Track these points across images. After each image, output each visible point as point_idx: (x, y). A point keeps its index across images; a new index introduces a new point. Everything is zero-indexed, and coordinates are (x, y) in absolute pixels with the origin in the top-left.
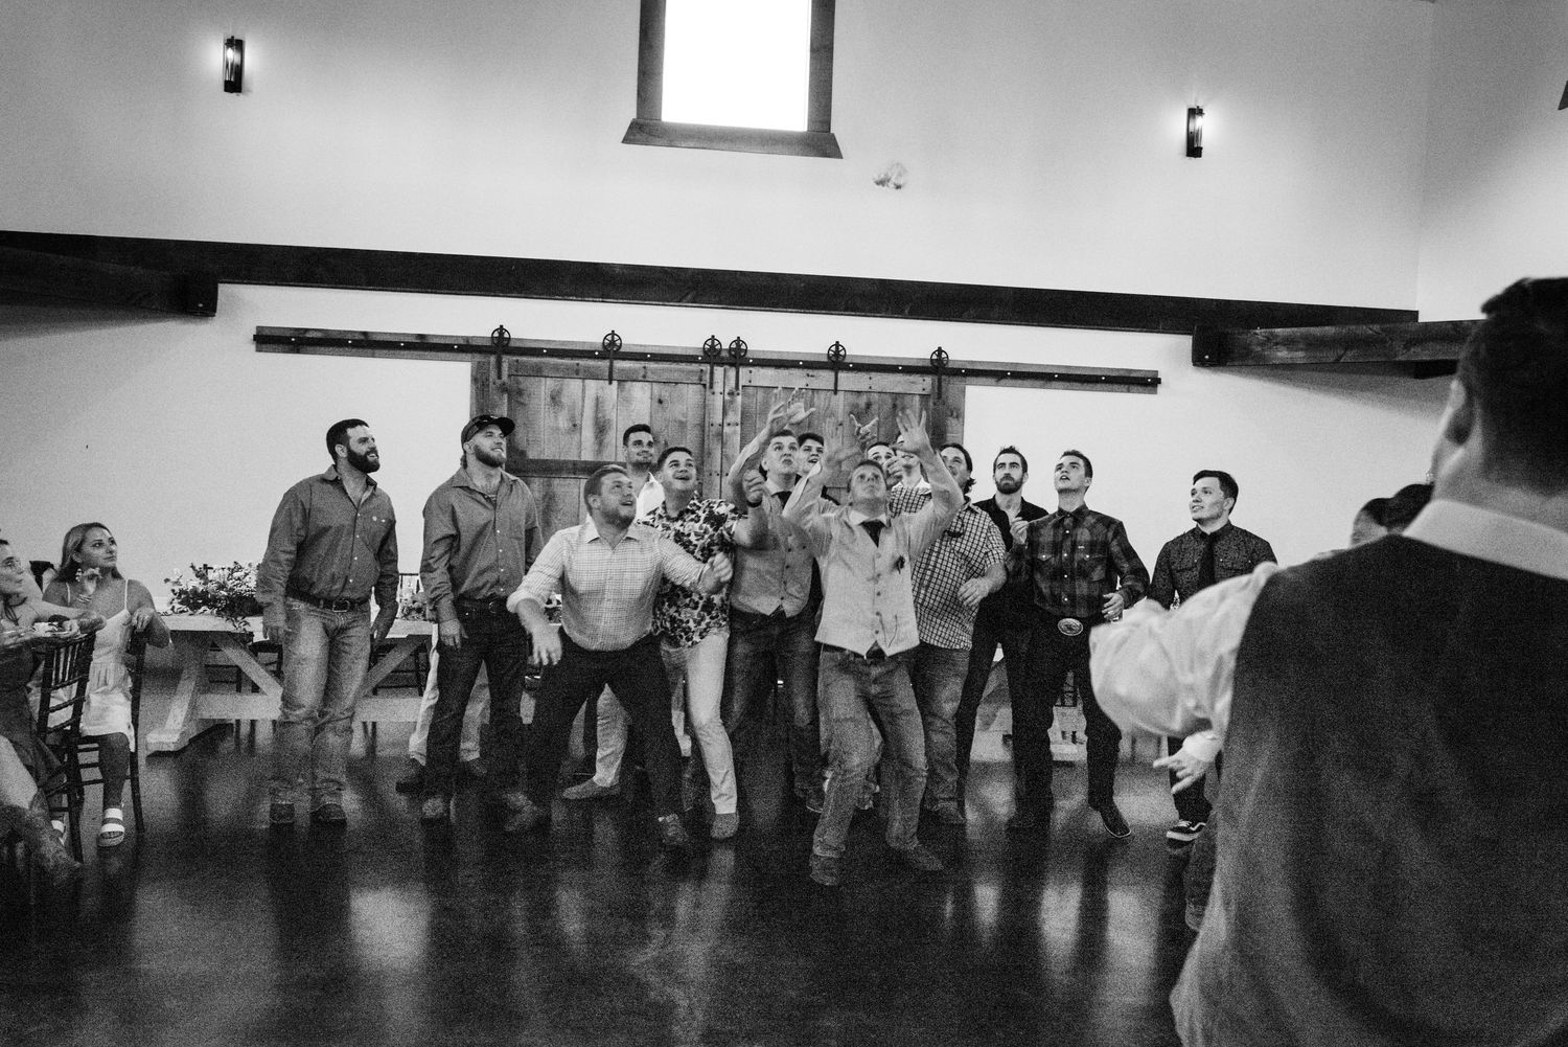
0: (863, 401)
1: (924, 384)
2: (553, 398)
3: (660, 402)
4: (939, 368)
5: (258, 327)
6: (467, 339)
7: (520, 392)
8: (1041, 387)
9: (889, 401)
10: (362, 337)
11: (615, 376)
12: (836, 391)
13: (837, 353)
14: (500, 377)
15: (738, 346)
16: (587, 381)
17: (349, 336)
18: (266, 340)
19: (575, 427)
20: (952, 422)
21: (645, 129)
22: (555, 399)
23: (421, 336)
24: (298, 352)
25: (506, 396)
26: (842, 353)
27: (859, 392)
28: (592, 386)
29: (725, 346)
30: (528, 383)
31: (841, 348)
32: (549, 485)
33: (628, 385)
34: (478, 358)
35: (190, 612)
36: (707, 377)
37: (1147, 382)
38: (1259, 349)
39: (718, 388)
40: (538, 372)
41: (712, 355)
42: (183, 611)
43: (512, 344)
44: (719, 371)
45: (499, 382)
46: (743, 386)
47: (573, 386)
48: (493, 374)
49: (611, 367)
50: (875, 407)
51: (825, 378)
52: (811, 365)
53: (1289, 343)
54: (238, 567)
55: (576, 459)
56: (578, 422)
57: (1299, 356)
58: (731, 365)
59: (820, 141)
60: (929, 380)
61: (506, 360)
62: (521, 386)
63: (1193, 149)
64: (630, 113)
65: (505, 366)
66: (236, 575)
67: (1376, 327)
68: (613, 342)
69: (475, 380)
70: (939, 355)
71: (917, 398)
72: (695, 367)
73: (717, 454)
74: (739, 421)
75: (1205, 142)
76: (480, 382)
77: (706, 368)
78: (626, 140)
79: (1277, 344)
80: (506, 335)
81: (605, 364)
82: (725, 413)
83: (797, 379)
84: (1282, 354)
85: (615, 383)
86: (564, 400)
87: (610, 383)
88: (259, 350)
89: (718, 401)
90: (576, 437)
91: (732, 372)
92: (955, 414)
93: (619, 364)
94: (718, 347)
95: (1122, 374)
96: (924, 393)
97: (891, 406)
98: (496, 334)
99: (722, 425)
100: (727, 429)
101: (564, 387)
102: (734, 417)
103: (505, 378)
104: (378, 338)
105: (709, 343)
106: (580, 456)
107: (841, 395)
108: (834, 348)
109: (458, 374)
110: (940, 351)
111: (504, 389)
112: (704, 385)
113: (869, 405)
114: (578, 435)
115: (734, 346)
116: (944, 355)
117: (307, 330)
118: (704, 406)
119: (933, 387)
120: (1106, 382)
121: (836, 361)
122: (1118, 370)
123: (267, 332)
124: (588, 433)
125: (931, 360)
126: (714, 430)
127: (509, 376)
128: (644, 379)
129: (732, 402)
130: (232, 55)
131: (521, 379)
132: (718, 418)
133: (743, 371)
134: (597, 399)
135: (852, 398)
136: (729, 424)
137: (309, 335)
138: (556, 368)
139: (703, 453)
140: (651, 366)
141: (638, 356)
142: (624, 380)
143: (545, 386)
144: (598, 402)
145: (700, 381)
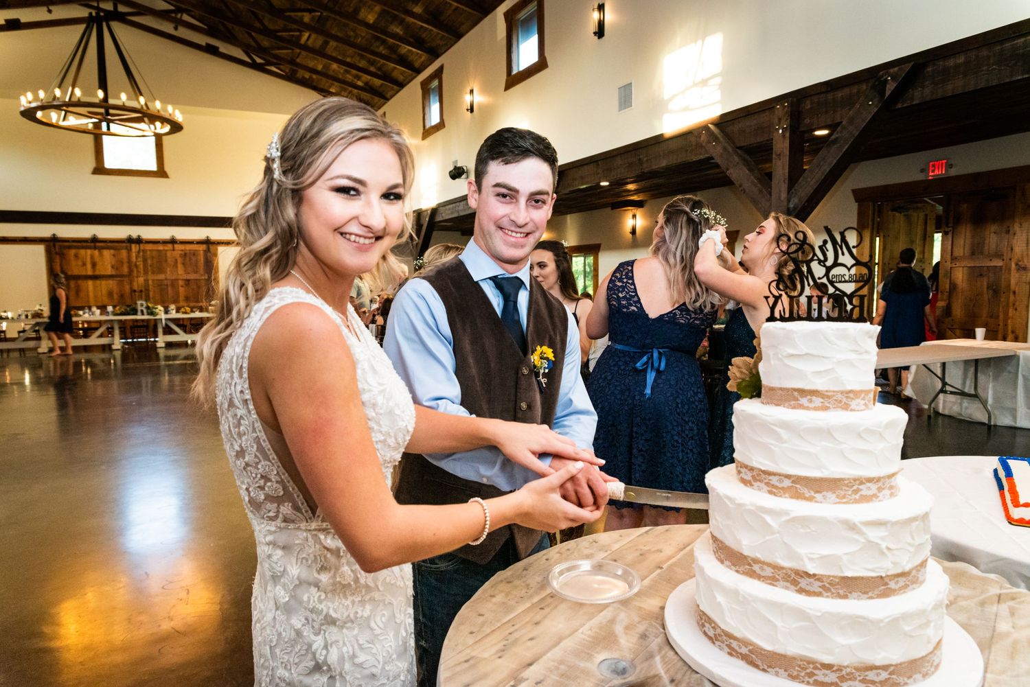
0: (183, 253)
1: (204, 247)
3: (114, 255)
4: (208, 242)
6: (42, 237)
7: (63, 254)
9: (192, 253)
10: (3, 238)
11: (97, 248)
12: (174, 250)
15: (139, 237)
16: (87, 250)
19: (84, 264)
21: (100, 169)
22: (76, 256)
23: (25, 237)
25: (58, 255)
27: (182, 250)
28: (89, 252)
29: (135, 238)
30: (65, 251)
31: (174, 237)
32: (76, 283)
33: (102, 251)
34: (47, 243)
36: (129, 248)
39: (134, 250)
40: (70, 248)
41: (130, 240)
43: (58, 239)
44: (133, 246)
45: (55, 251)
46: (142, 250)
47: (82, 252)
48: (53, 249)
49: (95, 245)
50: (188, 254)
51: (170, 246)
52: (165, 242)
55: (86, 274)
56: (85, 262)
58: (137, 243)
59: (161, 173)
60: (205, 245)
61: (57, 244)
62: (63, 252)
64: (92, 164)
65: (57, 247)
68: (95, 237)
69: (46, 251)
70: (207, 238)
72: (124, 244)
73: (135, 272)
74: (142, 260)
76: (48, 251)
77: (128, 245)
78: (93, 173)
80: (56, 236)
81: (92, 244)
82: (136, 258)
83: (161, 247)
85: (97, 250)
86: (80, 256)
87: (95, 250)
89: (134, 255)
90: (85, 267)
91: (138, 246)
92: (214, 257)
93: (98, 244)
94: (132, 238)
96: (204, 250)
98: (52, 236)
99: (136, 262)
101: (80, 252)
102: (140, 259)
103: (57, 250)
104: (9, 238)
105: (129, 236)
107: (176, 251)
108: (172, 237)
109: (40, 249)
110: (207, 236)
111: (57, 253)
113: (186, 254)
115: (137, 237)
116: (209, 238)
118: (129, 257)
119: (206, 248)
121: (173, 241)
124: (89, 266)
125: (205, 239)
126: (134, 263)
127: (59, 249)
128: (108, 248)
129: (139, 255)
131: (63, 250)
132: (134, 259)
133: (141, 245)
134: (91, 255)
135: (179, 252)
136: (138, 262)
138: (75, 246)
139: (131, 271)
140: (109, 244)
141: (104, 241)
142: (100, 249)
143: (72, 252)
144: (92, 257)
145: (126, 248)
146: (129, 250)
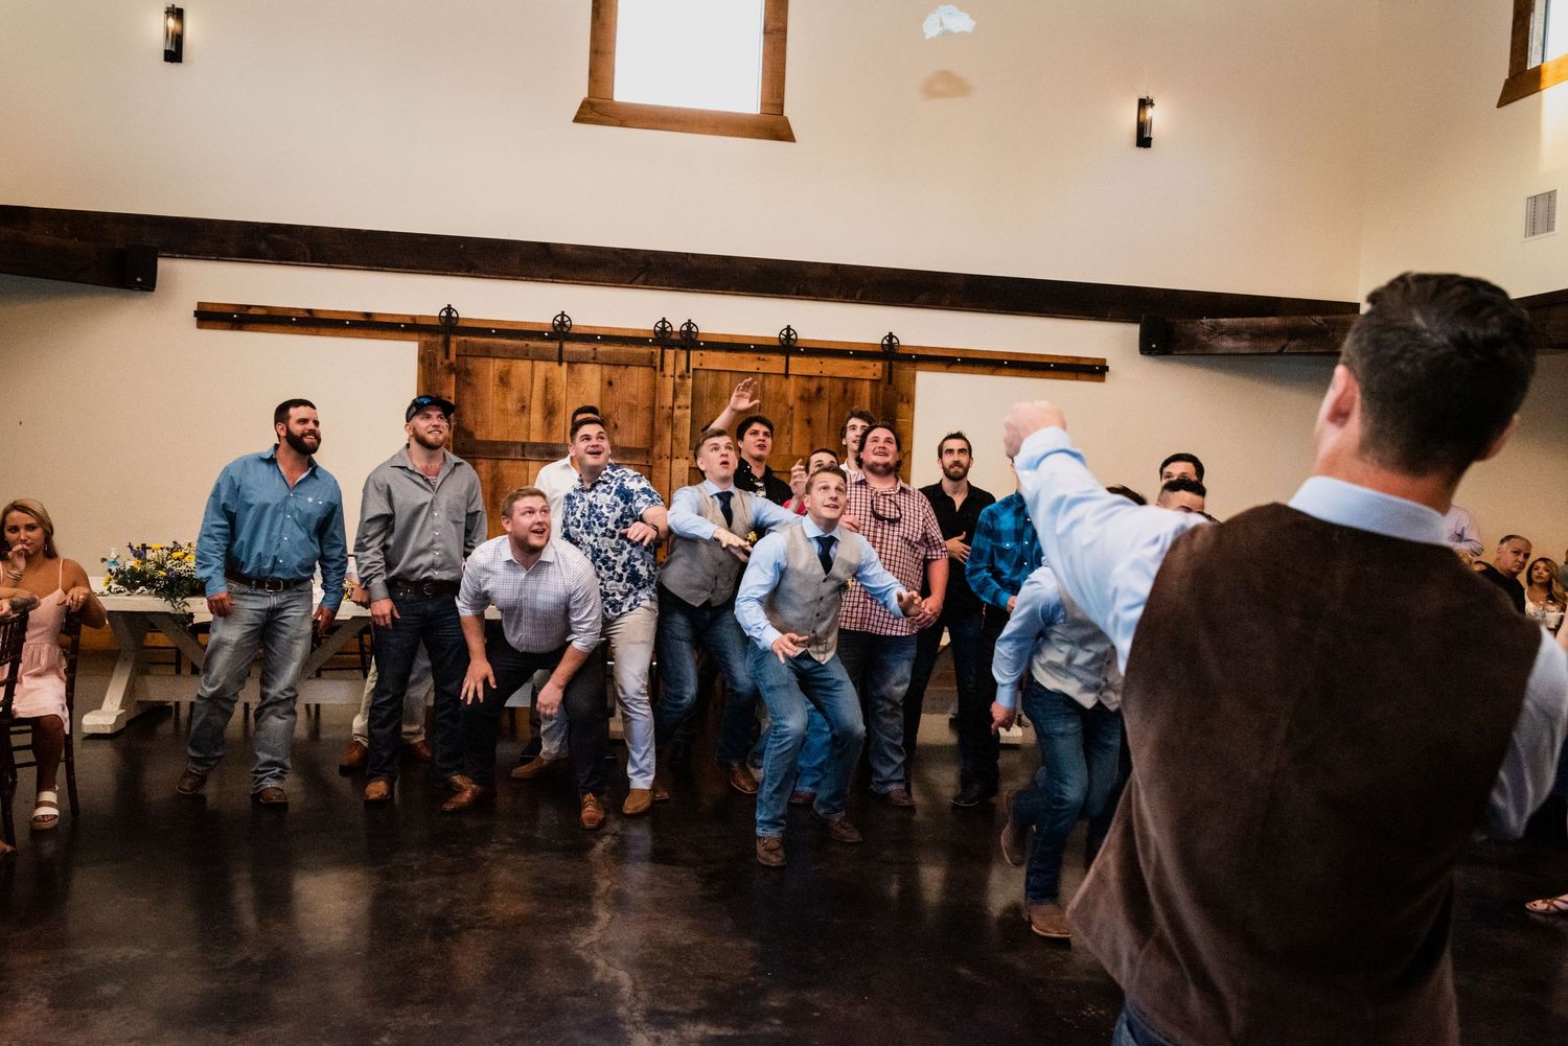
0: (813, 385)
1: (874, 369)
2: (501, 379)
3: (610, 384)
4: (891, 355)
5: (199, 303)
6: (413, 318)
7: (468, 373)
8: (992, 374)
9: (840, 385)
10: (307, 315)
11: (565, 357)
12: (787, 375)
13: (788, 336)
14: (447, 356)
15: (689, 328)
16: (536, 362)
17: (293, 313)
18: (210, 316)
19: (524, 409)
20: (903, 408)
21: (597, 110)
22: (504, 380)
23: (368, 315)
24: (240, 329)
25: (453, 377)
26: (793, 337)
27: (810, 377)
28: (541, 367)
29: (676, 328)
30: (474, 364)
31: (792, 332)
32: (497, 467)
33: (576, 367)
34: (426, 338)
35: (128, 592)
36: (657, 360)
37: (1094, 370)
38: (1205, 338)
39: (669, 370)
40: (488, 353)
41: (663, 337)
42: (120, 592)
43: (460, 324)
44: (670, 354)
45: (446, 362)
46: (694, 369)
47: (523, 367)
48: (440, 355)
49: (561, 347)
50: (825, 393)
51: (775, 363)
52: (762, 348)
53: (1235, 333)
54: (176, 547)
55: (524, 440)
56: (527, 403)
57: (1243, 346)
58: (683, 348)
59: (773, 126)
60: (879, 365)
61: (455, 340)
62: (470, 367)
63: (1143, 140)
64: (582, 92)
65: (453, 346)
66: (175, 555)
67: (1319, 318)
68: (562, 323)
69: (422, 359)
70: (890, 340)
71: (868, 383)
72: (644, 350)
73: (668, 436)
74: (689, 402)
75: (1156, 132)
76: (426, 361)
77: (656, 351)
78: (577, 120)
79: (1221, 334)
80: (454, 315)
81: (555, 345)
82: (675, 396)
83: (749, 363)
84: (1228, 344)
85: (565, 365)
86: (514, 381)
87: (560, 364)
88: (200, 326)
89: (669, 384)
90: (525, 420)
91: (683, 355)
92: (905, 400)
93: (571, 347)
94: (669, 329)
95: (1071, 361)
96: (875, 378)
97: (841, 391)
98: (444, 314)
99: (672, 408)
100: (677, 412)
101: (513, 369)
102: (685, 400)
103: (453, 357)
104: (322, 316)
105: (660, 325)
106: (529, 438)
107: (792, 379)
108: (785, 332)
109: (405, 353)
110: (891, 336)
111: (451, 369)
112: (655, 368)
113: (820, 389)
114: (527, 415)
115: (685, 328)
116: (894, 341)
117: (249, 307)
118: (655, 389)
119: (883, 373)
120: (1054, 369)
121: (788, 346)
122: (1066, 357)
123: (209, 309)
124: (536, 416)
125: (882, 345)
126: (666, 411)
127: (457, 356)
128: (595, 360)
129: (682, 385)
130: (172, 23)
131: (469, 359)
132: (668, 401)
133: (694, 354)
134: (547, 380)
135: (801, 381)
136: (679, 407)
137: (251, 312)
138: (504, 348)
139: (653, 436)
140: (602, 348)
141: (588, 338)
142: (574, 362)
143: (494, 367)
144: (548, 384)
145: (650, 364)
146: (655, 366)
